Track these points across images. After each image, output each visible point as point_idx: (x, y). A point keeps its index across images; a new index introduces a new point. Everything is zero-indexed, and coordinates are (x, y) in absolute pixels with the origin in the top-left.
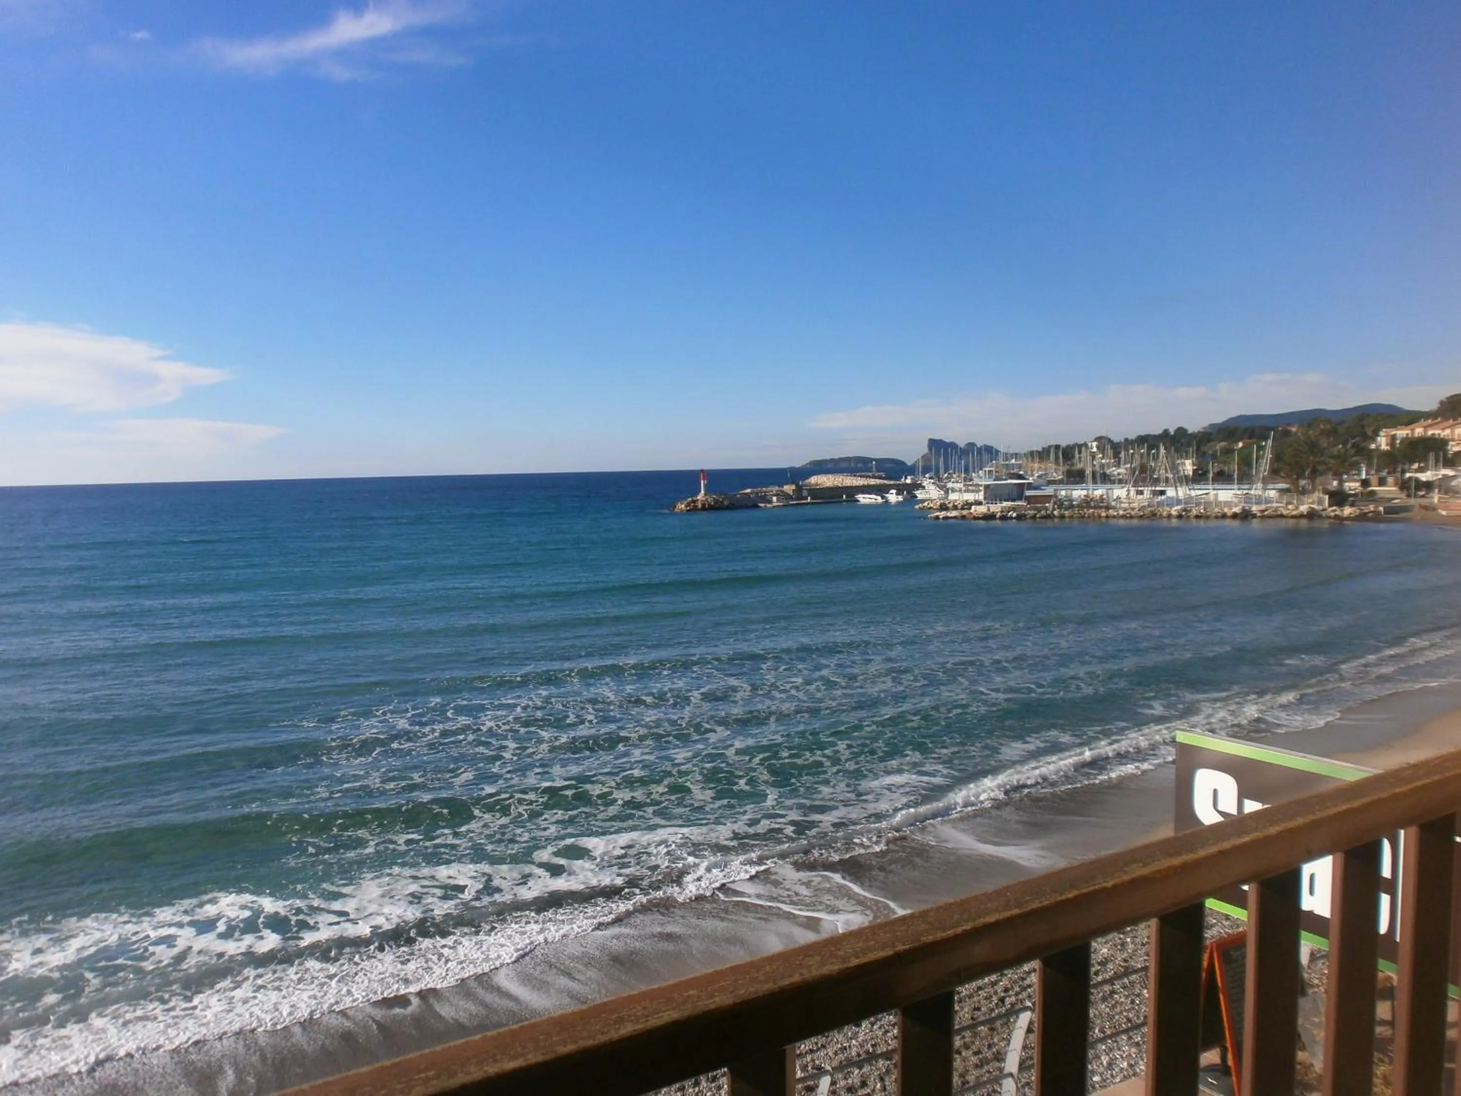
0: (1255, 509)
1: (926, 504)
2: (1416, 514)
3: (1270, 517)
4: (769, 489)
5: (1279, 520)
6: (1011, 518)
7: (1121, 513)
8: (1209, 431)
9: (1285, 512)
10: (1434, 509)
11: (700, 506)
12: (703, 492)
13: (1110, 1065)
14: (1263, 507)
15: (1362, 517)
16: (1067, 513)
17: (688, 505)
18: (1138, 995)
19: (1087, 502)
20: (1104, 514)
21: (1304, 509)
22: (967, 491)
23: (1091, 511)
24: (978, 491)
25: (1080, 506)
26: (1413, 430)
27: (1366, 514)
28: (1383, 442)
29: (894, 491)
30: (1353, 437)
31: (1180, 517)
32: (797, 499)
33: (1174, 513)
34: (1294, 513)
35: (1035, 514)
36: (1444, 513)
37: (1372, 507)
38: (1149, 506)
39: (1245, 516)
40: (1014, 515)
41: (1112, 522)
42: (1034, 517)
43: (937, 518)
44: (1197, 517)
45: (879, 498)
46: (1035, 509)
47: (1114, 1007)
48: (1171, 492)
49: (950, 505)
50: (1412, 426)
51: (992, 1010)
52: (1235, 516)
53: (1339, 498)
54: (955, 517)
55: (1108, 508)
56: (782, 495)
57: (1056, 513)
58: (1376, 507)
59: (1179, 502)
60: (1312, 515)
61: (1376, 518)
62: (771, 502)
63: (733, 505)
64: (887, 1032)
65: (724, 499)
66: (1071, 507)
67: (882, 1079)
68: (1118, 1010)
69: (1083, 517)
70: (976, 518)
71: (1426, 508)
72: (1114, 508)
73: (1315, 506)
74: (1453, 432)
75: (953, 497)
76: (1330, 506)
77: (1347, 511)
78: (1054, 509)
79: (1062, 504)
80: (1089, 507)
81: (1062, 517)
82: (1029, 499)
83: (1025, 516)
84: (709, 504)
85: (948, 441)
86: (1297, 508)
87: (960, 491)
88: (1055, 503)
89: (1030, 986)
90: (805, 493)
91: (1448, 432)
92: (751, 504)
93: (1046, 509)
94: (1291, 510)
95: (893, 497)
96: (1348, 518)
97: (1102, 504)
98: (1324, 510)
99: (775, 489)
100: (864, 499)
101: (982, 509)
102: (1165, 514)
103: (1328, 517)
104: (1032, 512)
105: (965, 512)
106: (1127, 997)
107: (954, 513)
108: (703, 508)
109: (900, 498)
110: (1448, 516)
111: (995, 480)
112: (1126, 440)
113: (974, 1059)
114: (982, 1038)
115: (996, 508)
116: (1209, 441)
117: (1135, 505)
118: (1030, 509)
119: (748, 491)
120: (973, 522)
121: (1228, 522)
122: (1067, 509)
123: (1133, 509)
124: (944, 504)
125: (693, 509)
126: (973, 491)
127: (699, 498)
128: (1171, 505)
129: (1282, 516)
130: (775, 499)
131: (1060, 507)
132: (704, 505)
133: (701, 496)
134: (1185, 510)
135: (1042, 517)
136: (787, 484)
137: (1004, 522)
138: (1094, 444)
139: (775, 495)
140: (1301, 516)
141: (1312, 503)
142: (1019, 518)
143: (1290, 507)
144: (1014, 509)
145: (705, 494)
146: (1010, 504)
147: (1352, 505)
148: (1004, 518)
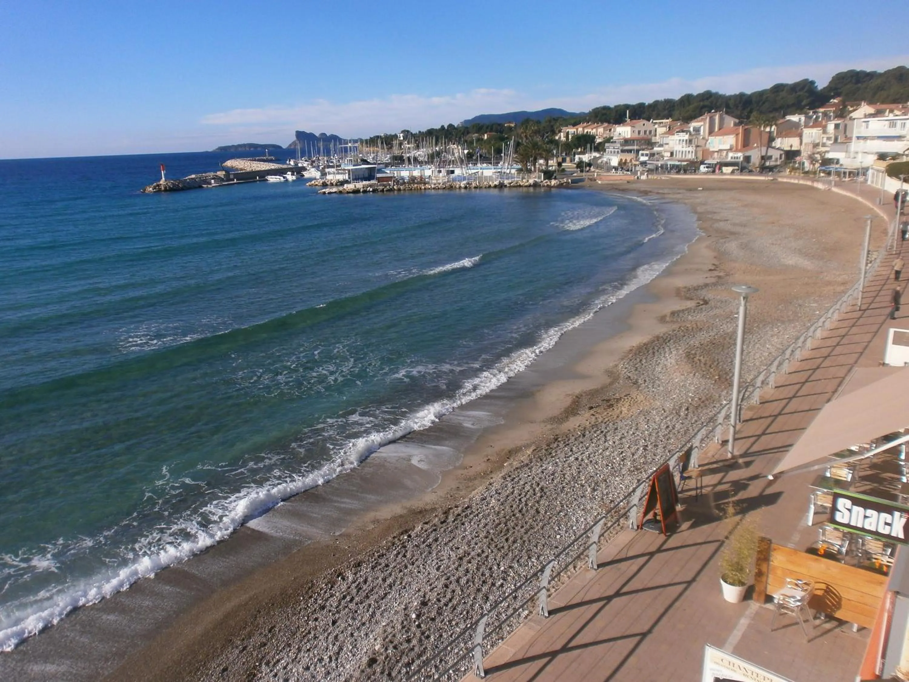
0: (506, 182)
1: (313, 182)
2: (586, 183)
3: (514, 187)
4: (208, 174)
5: (518, 188)
6: (369, 191)
7: (433, 186)
8: (466, 126)
9: (522, 184)
10: (595, 180)
11: (163, 188)
12: (163, 179)
13: (577, 521)
14: (510, 181)
15: (560, 186)
16: (402, 187)
17: (155, 188)
18: (574, 487)
19: (413, 180)
20: (423, 187)
21: (531, 181)
22: (338, 173)
23: (416, 185)
24: (345, 174)
25: (409, 183)
26: (577, 129)
27: (562, 184)
28: (562, 136)
29: (289, 173)
30: (547, 133)
31: (466, 188)
32: (227, 181)
33: (462, 186)
34: (527, 184)
35: (383, 189)
36: (600, 182)
37: (565, 180)
38: (448, 182)
39: (501, 186)
40: (371, 190)
41: (427, 191)
42: (383, 191)
43: (324, 193)
44: (475, 188)
45: (282, 178)
46: (384, 185)
47: (567, 494)
48: (458, 172)
49: (329, 183)
50: (576, 127)
51: (519, 506)
52: (495, 186)
53: (549, 175)
54: (335, 192)
55: (425, 184)
56: (216, 178)
57: (395, 187)
58: (567, 180)
59: (464, 179)
60: (535, 185)
61: (567, 186)
62: (210, 184)
63: (185, 186)
64: (478, 525)
65: (179, 183)
66: (404, 183)
67: (489, 548)
68: (569, 495)
69: (411, 189)
70: (348, 193)
71: (591, 180)
72: (428, 183)
73: (536, 180)
74: (597, 131)
75: (329, 177)
76: (544, 179)
77: (553, 182)
78: (394, 185)
79: (398, 181)
80: (414, 183)
81: (399, 190)
82: (379, 180)
83: (377, 190)
84: (169, 187)
85: (308, 132)
86: (528, 181)
87: (334, 173)
88: (394, 181)
89: (528, 491)
90: (232, 177)
91: (594, 130)
92: (196, 186)
93: (389, 185)
94: (524, 183)
95: (290, 177)
96: (554, 187)
97: (422, 180)
98: (542, 182)
99: (212, 174)
100: (272, 179)
101: (350, 187)
102: (457, 186)
103: (544, 186)
104: (381, 188)
105: (341, 188)
106: (570, 488)
107: (334, 190)
108: (166, 190)
109: (294, 178)
110: (601, 184)
111: (354, 166)
112: (420, 132)
113: (523, 530)
114: (521, 520)
115: (360, 185)
116: (468, 133)
117: (440, 181)
118: (380, 185)
119: (193, 176)
120: (346, 195)
121: (492, 190)
122: (402, 184)
123: (439, 184)
124: (325, 182)
125: (158, 191)
126: (342, 174)
127: (161, 182)
128: (460, 181)
129: (520, 186)
130: (213, 181)
131: (397, 184)
132: (165, 188)
133: (162, 182)
134: (468, 184)
135: (387, 191)
136: (219, 171)
137: (365, 194)
138: (401, 135)
139: (213, 179)
140: (530, 186)
141: (535, 178)
142: (374, 191)
143: (524, 180)
144: (371, 186)
145: (166, 180)
146: (367, 183)
147: (555, 179)
148: (365, 192)
